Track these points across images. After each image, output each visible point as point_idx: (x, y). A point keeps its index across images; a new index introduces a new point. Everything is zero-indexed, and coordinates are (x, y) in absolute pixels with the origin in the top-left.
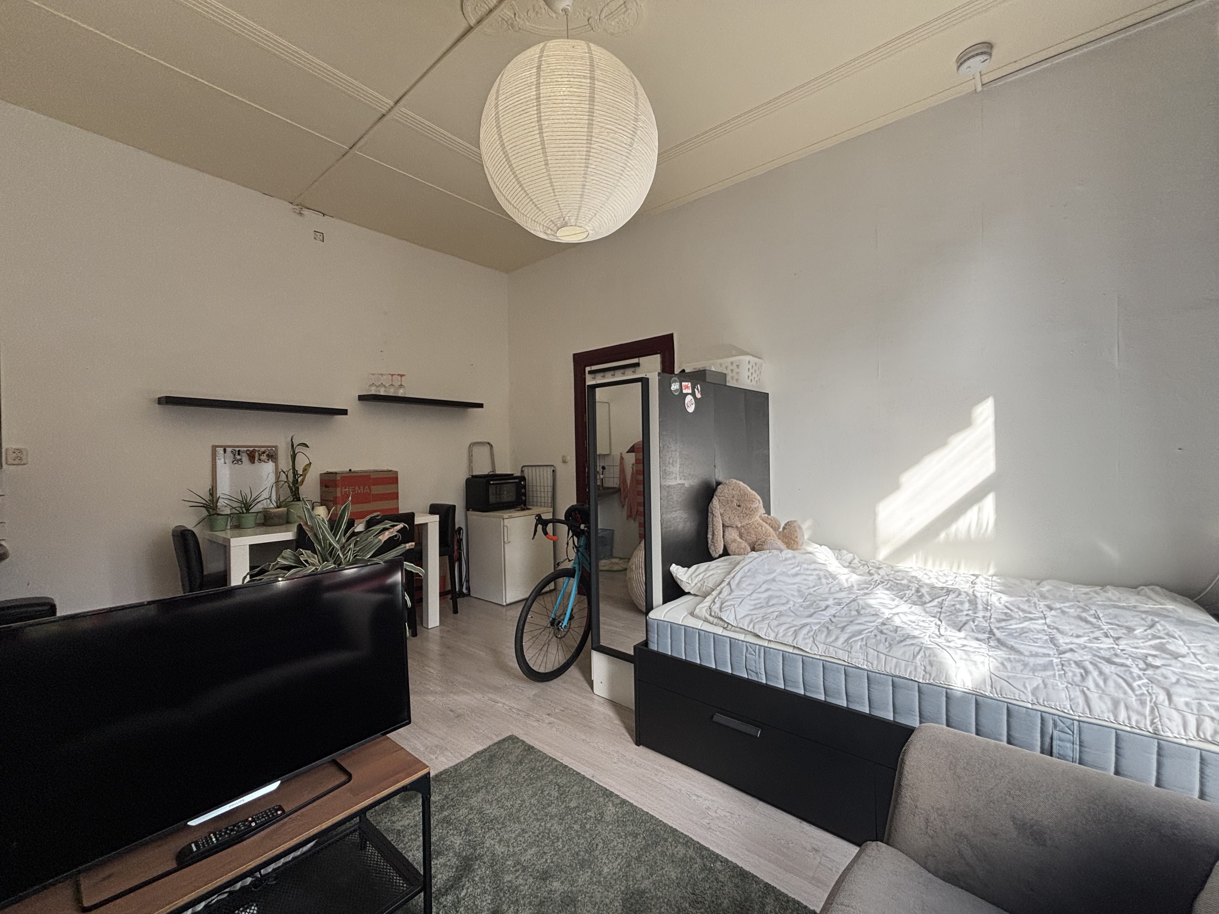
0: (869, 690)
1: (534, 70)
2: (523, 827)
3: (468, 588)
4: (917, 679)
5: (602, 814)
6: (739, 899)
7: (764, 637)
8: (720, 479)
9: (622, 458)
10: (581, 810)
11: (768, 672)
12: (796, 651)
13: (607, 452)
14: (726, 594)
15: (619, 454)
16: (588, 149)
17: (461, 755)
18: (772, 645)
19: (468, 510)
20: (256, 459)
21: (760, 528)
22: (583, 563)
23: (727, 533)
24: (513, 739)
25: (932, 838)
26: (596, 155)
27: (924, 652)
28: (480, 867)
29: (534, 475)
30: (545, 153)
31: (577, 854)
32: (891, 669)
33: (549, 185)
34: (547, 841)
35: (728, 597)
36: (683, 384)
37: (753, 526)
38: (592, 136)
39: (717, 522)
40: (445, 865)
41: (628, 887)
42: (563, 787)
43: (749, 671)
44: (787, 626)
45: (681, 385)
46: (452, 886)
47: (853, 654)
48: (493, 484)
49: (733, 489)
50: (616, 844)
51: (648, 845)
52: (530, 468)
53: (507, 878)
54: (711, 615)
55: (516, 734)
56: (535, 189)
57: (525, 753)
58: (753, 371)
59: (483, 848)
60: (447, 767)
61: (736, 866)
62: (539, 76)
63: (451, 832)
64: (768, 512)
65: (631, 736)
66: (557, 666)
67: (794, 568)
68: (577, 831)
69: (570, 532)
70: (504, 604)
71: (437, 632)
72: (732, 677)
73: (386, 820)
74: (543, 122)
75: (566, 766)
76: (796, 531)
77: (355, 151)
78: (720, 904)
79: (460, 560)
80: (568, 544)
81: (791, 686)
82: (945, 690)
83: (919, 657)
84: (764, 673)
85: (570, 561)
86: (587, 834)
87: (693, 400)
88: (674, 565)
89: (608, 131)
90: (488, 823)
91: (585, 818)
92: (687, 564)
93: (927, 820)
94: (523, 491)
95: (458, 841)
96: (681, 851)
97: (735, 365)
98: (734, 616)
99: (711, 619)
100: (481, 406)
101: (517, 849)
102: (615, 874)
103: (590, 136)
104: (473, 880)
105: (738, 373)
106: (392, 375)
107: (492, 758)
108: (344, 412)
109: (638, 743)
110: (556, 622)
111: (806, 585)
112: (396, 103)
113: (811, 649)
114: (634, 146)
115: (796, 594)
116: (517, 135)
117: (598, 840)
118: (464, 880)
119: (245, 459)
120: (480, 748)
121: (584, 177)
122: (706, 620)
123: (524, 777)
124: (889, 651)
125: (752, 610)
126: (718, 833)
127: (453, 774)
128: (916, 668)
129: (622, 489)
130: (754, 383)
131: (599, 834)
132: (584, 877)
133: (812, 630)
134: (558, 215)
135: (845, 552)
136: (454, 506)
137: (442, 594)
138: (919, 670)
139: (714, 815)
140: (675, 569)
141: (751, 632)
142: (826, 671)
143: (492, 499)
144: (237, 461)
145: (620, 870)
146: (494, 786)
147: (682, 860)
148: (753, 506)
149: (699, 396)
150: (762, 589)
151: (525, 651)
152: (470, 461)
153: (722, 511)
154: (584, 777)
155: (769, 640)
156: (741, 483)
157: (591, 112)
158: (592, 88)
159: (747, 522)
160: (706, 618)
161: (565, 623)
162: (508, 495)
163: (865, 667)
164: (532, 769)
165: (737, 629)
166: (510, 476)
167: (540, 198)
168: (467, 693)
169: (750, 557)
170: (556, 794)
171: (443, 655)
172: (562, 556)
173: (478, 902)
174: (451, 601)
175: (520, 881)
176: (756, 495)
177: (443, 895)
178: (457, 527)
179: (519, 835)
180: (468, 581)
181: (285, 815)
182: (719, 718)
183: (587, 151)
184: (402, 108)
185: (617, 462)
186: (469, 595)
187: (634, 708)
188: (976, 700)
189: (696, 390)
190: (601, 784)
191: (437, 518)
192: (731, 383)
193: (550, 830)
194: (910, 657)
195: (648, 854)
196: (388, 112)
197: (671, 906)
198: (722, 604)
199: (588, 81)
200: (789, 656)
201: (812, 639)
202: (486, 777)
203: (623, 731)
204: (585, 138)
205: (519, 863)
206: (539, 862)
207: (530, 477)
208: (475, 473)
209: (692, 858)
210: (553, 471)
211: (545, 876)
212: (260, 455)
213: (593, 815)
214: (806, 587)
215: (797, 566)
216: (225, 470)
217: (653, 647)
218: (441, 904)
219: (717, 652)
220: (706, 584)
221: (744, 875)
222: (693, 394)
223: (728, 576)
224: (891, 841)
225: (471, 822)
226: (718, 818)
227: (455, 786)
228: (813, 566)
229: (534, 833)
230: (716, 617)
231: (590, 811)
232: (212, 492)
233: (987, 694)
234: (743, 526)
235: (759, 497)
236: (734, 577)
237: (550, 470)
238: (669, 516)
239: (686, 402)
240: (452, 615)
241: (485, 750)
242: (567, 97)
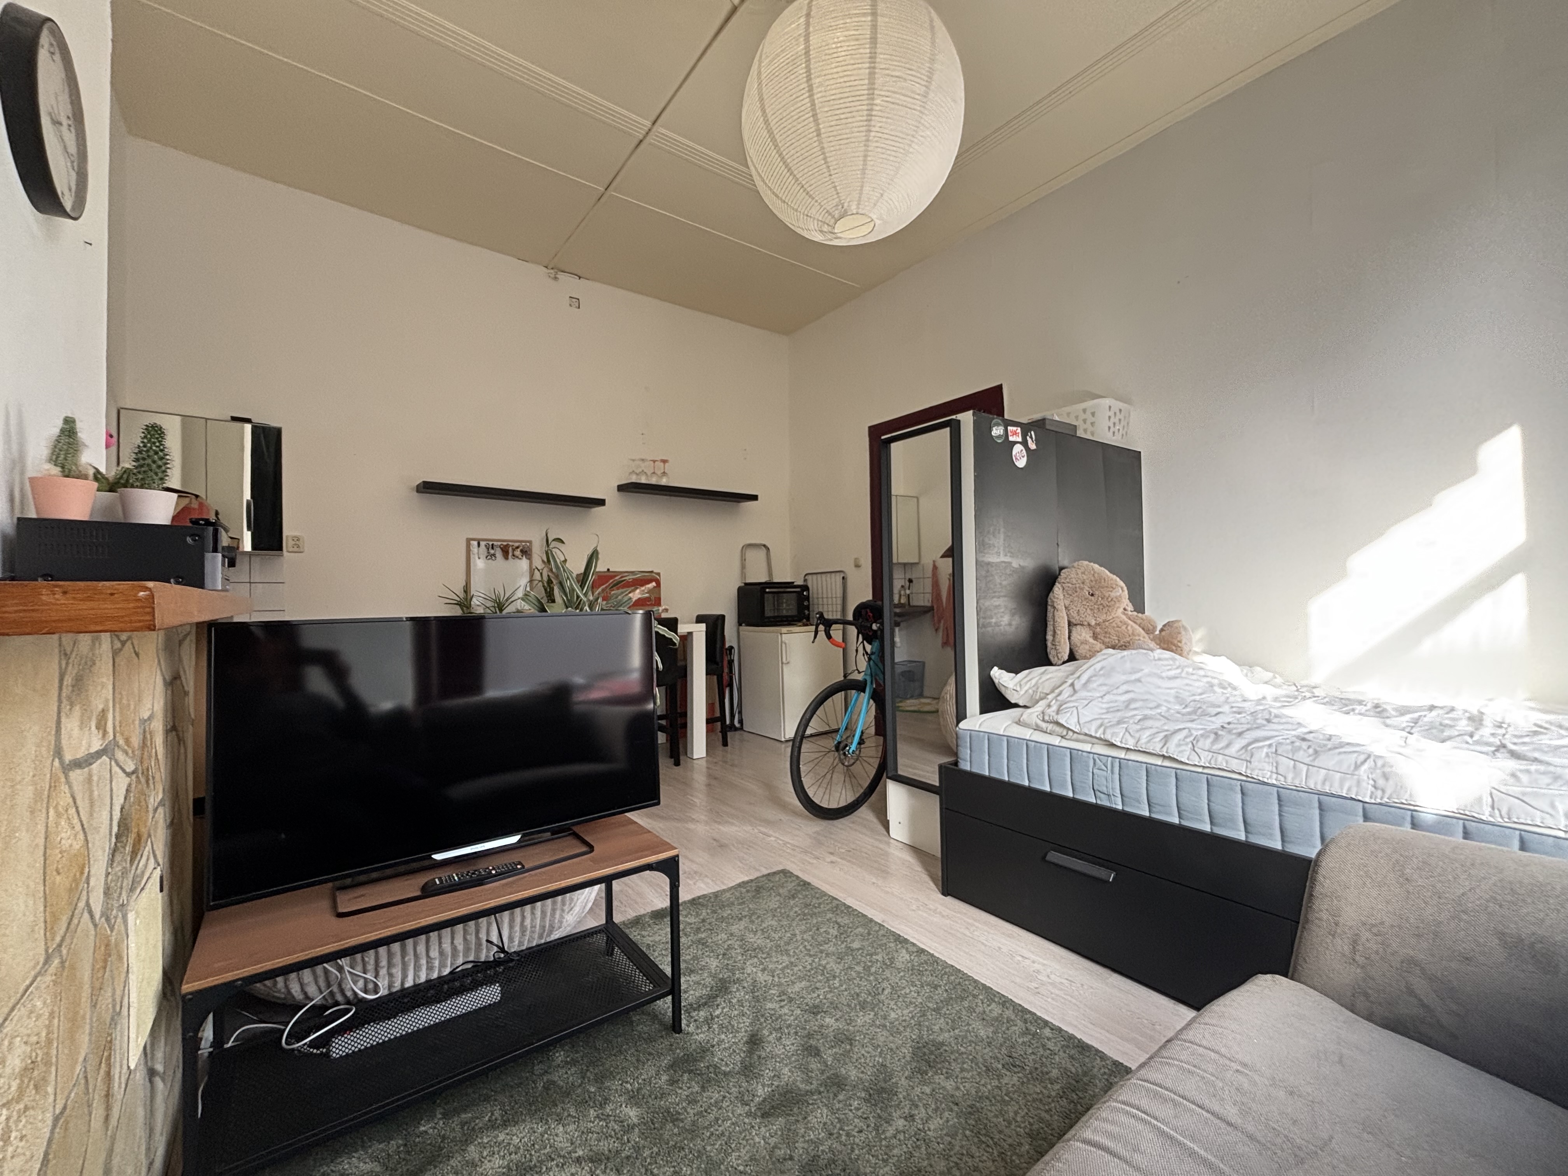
0: (1280, 815)
1: (802, 20)
2: (793, 960)
3: (741, 721)
4: (1360, 798)
5: (892, 960)
6: (1073, 1070)
7: (1119, 744)
8: (1065, 563)
9: (935, 568)
10: (865, 952)
11: (1125, 793)
12: (1167, 763)
13: (916, 561)
14: (1066, 696)
15: (932, 563)
16: (869, 107)
17: (723, 883)
18: (1132, 756)
19: (740, 625)
20: (510, 554)
21: (1124, 627)
22: (876, 675)
23: (1074, 635)
24: (785, 873)
25: (1363, 967)
26: (880, 114)
27: (1374, 761)
28: (738, 990)
29: (820, 586)
30: (816, 121)
31: (858, 995)
32: (1316, 783)
33: (823, 162)
34: (820, 977)
35: (1069, 699)
36: (1009, 428)
37: (1114, 624)
38: (874, 89)
39: (1060, 618)
40: (698, 983)
41: (921, 1037)
42: (844, 927)
43: (1098, 793)
44: (1155, 730)
45: (1006, 430)
46: (706, 1004)
47: (1255, 764)
48: (769, 593)
49: (1083, 573)
50: (908, 991)
51: (952, 998)
52: (815, 576)
53: (769, 1005)
54: (1043, 720)
55: (788, 868)
56: (806, 171)
57: (799, 888)
58: (1117, 421)
59: (743, 973)
60: (705, 893)
61: (1072, 1037)
62: (808, 24)
63: (707, 954)
64: (1139, 607)
65: (936, 885)
66: (843, 804)
67: (1170, 670)
68: (859, 973)
69: (860, 636)
70: (783, 739)
71: (703, 763)
72: (1074, 802)
73: (636, 934)
74: (813, 81)
75: (850, 907)
76: (1180, 633)
77: (611, 192)
78: (1047, 1073)
79: (731, 685)
80: (857, 651)
81: (1159, 812)
82: (1409, 813)
83: (1365, 767)
84: (1119, 796)
85: (859, 672)
86: (872, 978)
87: (1024, 451)
88: (996, 668)
89: (894, 79)
90: (750, 951)
91: (870, 961)
92: (1014, 668)
93: (1355, 943)
94: (806, 603)
95: (714, 964)
96: (996, 1010)
97: (1088, 413)
98: (1076, 720)
99: (1044, 725)
100: (754, 498)
101: (783, 980)
102: (905, 1021)
103: (872, 87)
104: (730, 1002)
105: (1092, 424)
106: (654, 461)
107: (758, 890)
108: (601, 502)
109: (945, 893)
110: (842, 745)
111: (1189, 691)
112: (654, 123)
113: (1188, 759)
114: (930, 97)
115: (1172, 700)
116: (783, 103)
117: (885, 984)
118: (719, 999)
119: (499, 554)
120: (746, 879)
121: (865, 145)
122: (1037, 728)
123: (796, 912)
124: (1314, 760)
125: (1103, 714)
126: (1049, 1000)
127: (712, 900)
128: (1359, 782)
129: (935, 607)
130: (1118, 437)
131: (887, 979)
132: (863, 1019)
133: (1192, 735)
134: (835, 202)
135: (1258, 669)
136: (723, 617)
137: (709, 721)
138: (1364, 784)
139: (1045, 979)
140: (996, 673)
141: (1100, 739)
142: (1211, 788)
143: (768, 613)
144: (491, 556)
145: (913, 1017)
146: (759, 917)
147: (996, 1019)
148: (1113, 594)
149: (1032, 446)
150: (1120, 690)
151: (803, 775)
152: (743, 567)
153: (1067, 603)
154: (871, 920)
155: (1128, 749)
156: (1096, 566)
157: (873, 57)
158: (874, 27)
159: (1104, 617)
160: (1037, 725)
161: (853, 747)
162: (788, 607)
163: (1275, 782)
164: (807, 906)
165: (1081, 737)
166: (790, 585)
167: (813, 182)
168: (732, 824)
169: (1104, 654)
170: (835, 933)
171: (709, 785)
172: (852, 667)
173: (734, 1023)
174: (720, 734)
175: (785, 1010)
176: (1118, 579)
177: (695, 1010)
178: (727, 646)
179: (787, 967)
180: (740, 713)
181: (524, 870)
182: (1054, 857)
183: (868, 110)
184: (659, 129)
185: (929, 573)
186: (741, 728)
187: (939, 855)
188: (1465, 827)
189: (1028, 438)
190: (893, 929)
191: (703, 627)
192: (1080, 433)
193: (825, 967)
194: (1349, 767)
195: (950, 1007)
196: (645, 137)
197: (977, 1064)
198: (1061, 706)
199: (869, 18)
200: (1156, 770)
201: (1190, 745)
202: (751, 906)
203: (926, 878)
204: (866, 92)
205: (785, 994)
206: (810, 996)
207: (815, 587)
208: (748, 581)
209: (1009, 1020)
210: (843, 578)
211: (815, 1010)
212: (514, 550)
213: (880, 959)
214: (1188, 694)
215: (1177, 668)
216: (480, 564)
217: (965, 766)
218: (692, 1017)
219: (1052, 769)
220: (1040, 690)
221: (1083, 1048)
222: (1024, 443)
223: (1071, 677)
224: (1296, 975)
225: (730, 947)
226: (1051, 984)
227: (714, 912)
228: (1202, 673)
229: (804, 967)
230: (1051, 722)
231: (877, 954)
232: (466, 589)
233: (1484, 818)
234: (1099, 624)
235: (1122, 584)
236: (1079, 677)
237: (839, 578)
238: (987, 603)
239: (1014, 453)
240: (721, 748)
241: (752, 881)
242: (843, 44)
